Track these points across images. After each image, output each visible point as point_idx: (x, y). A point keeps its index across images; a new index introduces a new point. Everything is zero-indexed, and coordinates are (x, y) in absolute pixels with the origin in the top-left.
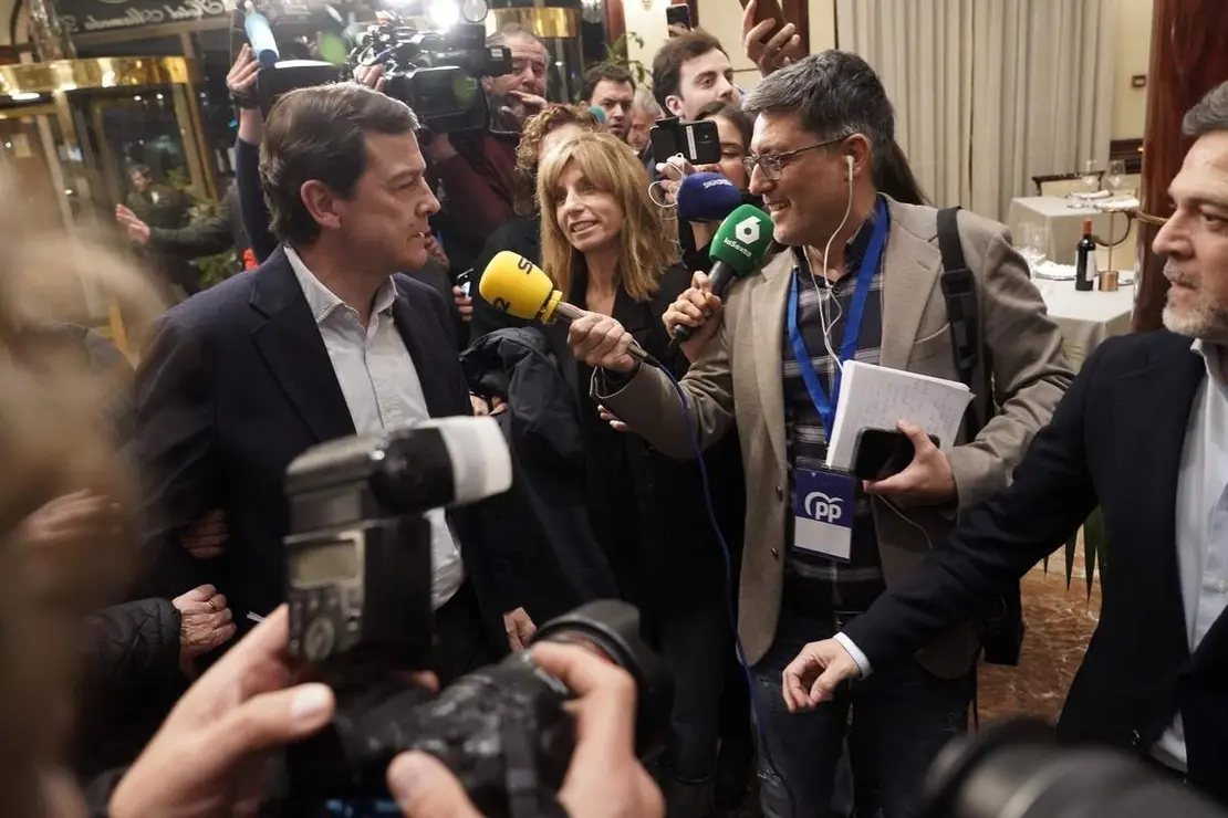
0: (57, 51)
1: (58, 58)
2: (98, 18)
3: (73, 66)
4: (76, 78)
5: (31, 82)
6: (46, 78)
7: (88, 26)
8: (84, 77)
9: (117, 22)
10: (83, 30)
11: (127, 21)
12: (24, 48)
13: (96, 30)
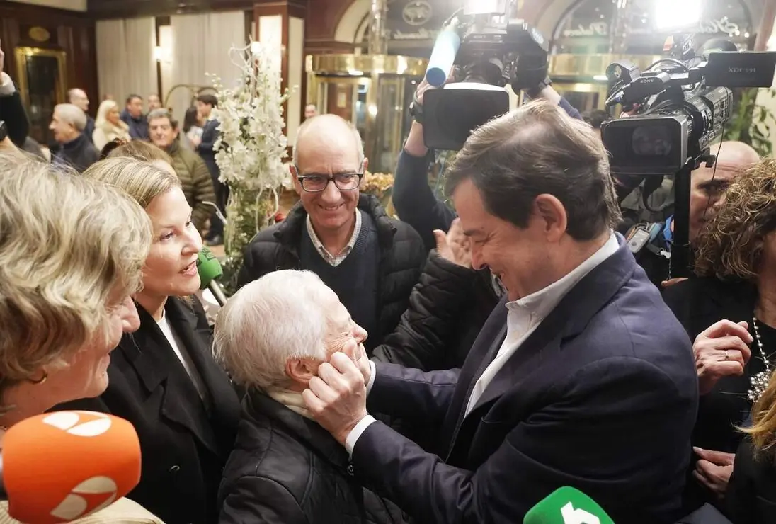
0: (379, 49)
1: (378, 54)
2: (403, 32)
3: (385, 59)
4: (385, 66)
5: (361, 65)
6: (369, 63)
7: (396, 37)
8: (389, 66)
9: (412, 36)
10: (392, 38)
11: (418, 36)
12: (358, 45)
13: (400, 40)
